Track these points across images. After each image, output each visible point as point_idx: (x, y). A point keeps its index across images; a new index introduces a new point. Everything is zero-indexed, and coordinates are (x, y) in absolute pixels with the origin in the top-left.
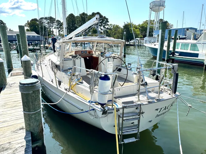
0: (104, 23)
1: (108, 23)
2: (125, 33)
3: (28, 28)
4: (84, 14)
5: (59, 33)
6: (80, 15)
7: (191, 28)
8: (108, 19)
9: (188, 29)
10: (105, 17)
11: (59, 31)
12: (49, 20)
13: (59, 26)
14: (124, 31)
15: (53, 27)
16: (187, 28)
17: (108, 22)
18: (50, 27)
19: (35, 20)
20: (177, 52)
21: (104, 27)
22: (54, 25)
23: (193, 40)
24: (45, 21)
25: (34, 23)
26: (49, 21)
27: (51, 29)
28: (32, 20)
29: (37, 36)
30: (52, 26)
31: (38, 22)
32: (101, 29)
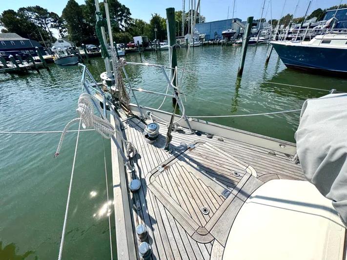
0: (124, 17)
1: (131, 16)
2: (156, 30)
3: (4, 28)
5: (61, 35)
8: (128, 9)
10: (124, 6)
11: (61, 31)
12: (36, 12)
13: (57, 24)
14: (155, 28)
15: (49, 25)
16: (235, 19)
17: (130, 14)
18: (43, 25)
19: (11, 12)
21: (125, 21)
22: (49, 21)
24: (30, 14)
25: (11, 18)
26: (37, 14)
27: (45, 28)
28: (5, 13)
29: (23, 41)
30: (47, 24)
31: (18, 17)
32: (123, 26)
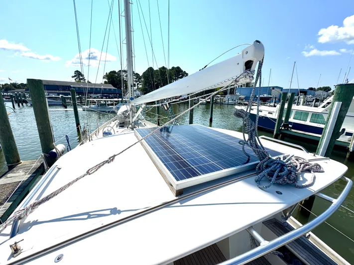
3: (107, 81)
4: (163, 68)
5: (137, 87)
6: (160, 69)
7: (277, 87)
9: (273, 88)
10: (185, 72)
13: (137, 80)
19: (114, 72)
20: (291, 123)
23: (303, 105)
24: (124, 74)
25: (113, 75)
28: (111, 72)
29: (114, 89)
31: (116, 75)
